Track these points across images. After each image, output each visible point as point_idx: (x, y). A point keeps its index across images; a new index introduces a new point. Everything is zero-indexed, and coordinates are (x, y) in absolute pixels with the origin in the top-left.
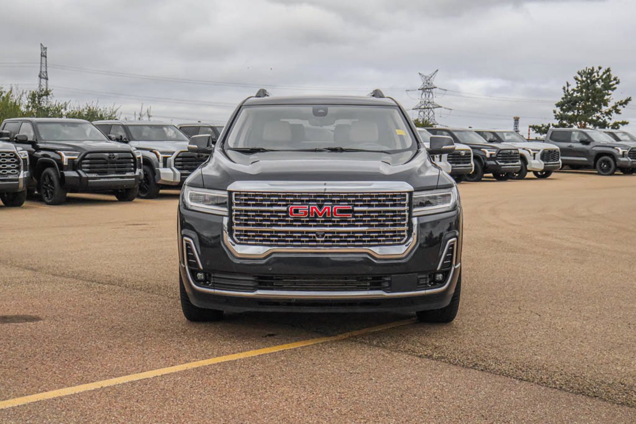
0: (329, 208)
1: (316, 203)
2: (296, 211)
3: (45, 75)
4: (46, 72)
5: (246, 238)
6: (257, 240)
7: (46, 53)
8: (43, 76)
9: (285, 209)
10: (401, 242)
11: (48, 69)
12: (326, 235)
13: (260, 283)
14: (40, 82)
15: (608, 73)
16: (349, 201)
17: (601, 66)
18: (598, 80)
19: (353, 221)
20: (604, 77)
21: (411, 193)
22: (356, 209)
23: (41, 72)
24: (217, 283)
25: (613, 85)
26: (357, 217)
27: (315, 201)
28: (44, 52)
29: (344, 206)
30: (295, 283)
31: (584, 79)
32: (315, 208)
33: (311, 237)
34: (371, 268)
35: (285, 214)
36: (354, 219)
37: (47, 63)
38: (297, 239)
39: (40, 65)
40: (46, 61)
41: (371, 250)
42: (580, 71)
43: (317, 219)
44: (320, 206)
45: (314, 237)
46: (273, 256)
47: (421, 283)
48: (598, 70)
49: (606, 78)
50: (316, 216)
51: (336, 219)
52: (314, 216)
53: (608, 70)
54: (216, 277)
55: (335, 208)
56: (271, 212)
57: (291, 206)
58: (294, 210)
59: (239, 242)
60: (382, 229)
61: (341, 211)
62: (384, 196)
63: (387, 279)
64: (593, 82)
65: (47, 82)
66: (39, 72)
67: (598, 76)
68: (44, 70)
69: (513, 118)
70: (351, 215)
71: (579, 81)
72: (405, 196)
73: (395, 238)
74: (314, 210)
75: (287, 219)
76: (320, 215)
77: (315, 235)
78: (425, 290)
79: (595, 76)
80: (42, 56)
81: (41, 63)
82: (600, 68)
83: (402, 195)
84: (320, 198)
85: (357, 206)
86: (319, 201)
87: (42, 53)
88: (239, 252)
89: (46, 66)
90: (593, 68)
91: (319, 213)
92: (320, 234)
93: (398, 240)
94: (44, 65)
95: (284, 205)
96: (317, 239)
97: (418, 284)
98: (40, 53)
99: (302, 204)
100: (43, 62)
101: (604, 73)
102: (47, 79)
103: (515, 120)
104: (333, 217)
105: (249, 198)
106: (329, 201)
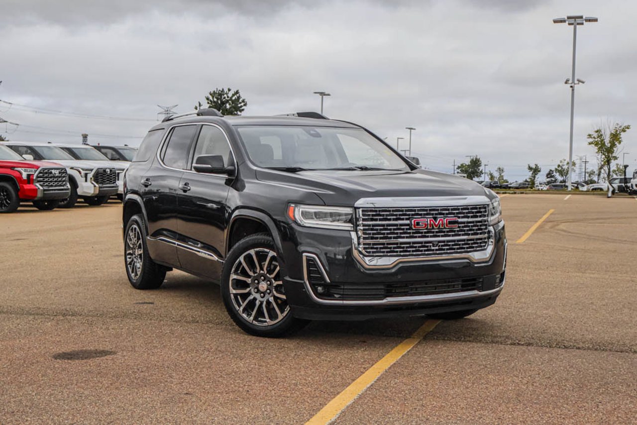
0: (442, 220)
1: (431, 216)
2: (418, 224)
5: (373, 250)
6: (384, 252)
12: (440, 244)
13: (389, 291)
15: (238, 95)
16: (454, 214)
17: (230, 88)
18: (227, 101)
19: (458, 231)
20: (234, 98)
21: (488, 205)
22: (460, 220)
24: (346, 294)
25: (241, 106)
26: (460, 227)
29: (451, 218)
31: (215, 100)
32: (432, 220)
33: (428, 246)
34: (471, 271)
35: (408, 227)
36: (458, 229)
38: (417, 249)
41: (469, 256)
42: (212, 92)
43: (434, 230)
44: (435, 219)
45: (430, 246)
46: (401, 265)
48: (228, 92)
49: (235, 99)
50: (433, 228)
51: (447, 230)
52: (431, 228)
53: (237, 92)
54: (346, 289)
55: (446, 220)
56: (396, 225)
57: (415, 219)
58: (417, 222)
59: (367, 254)
60: (476, 237)
61: (450, 223)
64: (223, 103)
67: (228, 97)
69: (81, 135)
70: (456, 225)
71: (211, 101)
72: (486, 208)
73: (482, 245)
74: (432, 222)
75: (409, 231)
76: (436, 226)
77: (431, 244)
79: (225, 98)
82: (229, 90)
83: (484, 207)
84: (434, 212)
86: (433, 214)
88: (369, 264)
90: (223, 90)
91: (435, 224)
92: (435, 243)
93: (484, 246)
95: (407, 219)
96: (433, 248)
99: (421, 218)
101: (233, 95)
103: (84, 138)
104: (445, 228)
105: (375, 213)
106: (440, 214)
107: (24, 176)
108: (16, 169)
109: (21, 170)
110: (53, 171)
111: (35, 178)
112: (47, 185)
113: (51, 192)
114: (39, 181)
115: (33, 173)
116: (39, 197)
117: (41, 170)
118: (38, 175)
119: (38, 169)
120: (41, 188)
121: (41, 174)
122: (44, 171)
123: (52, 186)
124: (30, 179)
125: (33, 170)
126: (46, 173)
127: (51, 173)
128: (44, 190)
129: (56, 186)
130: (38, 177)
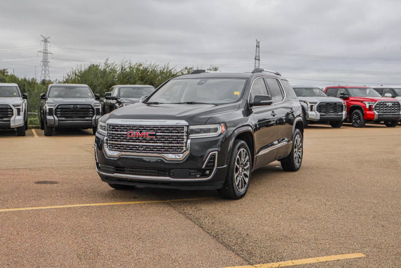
0: (144, 133)
1: (139, 131)
2: (130, 134)
3: (258, 57)
4: (259, 56)
5: (113, 147)
7: (259, 45)
8: (257, 59)
9: (126, 133)
10: (181, 152)
11: (260, 54)
12: (143, 147)
13: (117, 170)
14: (255, 62)
16: (154, 130)
19: (156, 140)
21: (188, 126)
22: (157, 134)
23: (256, 56)
26: (158, 138)
27: (139, 129)
28: (258, 44)
29: (151, 132)
30: (132, 171)
32: (138, 133)
33: (137, 148)
34: (163, 165)
35: (126, 136)
36: (156, 139)
37: (260, 51)
38: (131, 148)
39: (255, 52)
40: (259, 50)
41: (163, 155)
43: (140, 139)
44: (141, 132)
45: (138, 148)
46: (121, 156)
47: (192, 174)
51: (148, 139)
52: (138, 137)
55: (147, 133)
56: (121, 134)
59: (110, 149)
60: (170, 145)
61: (150, 135)
62: (172, 128)
63: (172, 171)
65: (259, 62)
66: (255, 56)
68: (257, 55)
70: (154, 137)
72: (184, 128)
73: (177, 150)
75: (127, 138)
76: (140, 136)
77: (138, 147)
78: (195, 178)
80: (257, 47)
81: (256, 51)
83: (182, 127)
84: (141, 128)
85: (158, 132)
86: (140, 129)
87: (257, 45)
88: (109, 154)
89: (259, 53)
91: (139, 135)
92: (141, 146)
93: (180, 151)
94: (258, 52)
95: (126, 131)
96: (140, 149)
97: (190, 175)
98: (256, 45)
99: (132, 131)
100: (257, 50)
102: (259, 60)
104: (146, 138)
105: (113, 127)
106: (145, 129)
107: (367, 106)
108: (364, 102)
109: (366, 103)
110: (387, 104)
111: (373, 107)
112: (382, 112)
113: (385, 116)
114: (376, 110)
115: (373, 105)
116: (376, 119)
117: (378, 103)
118: (376, 106)
119: (376, 102)
120: (377, 113)
121: (378, 105)
122: (380, 103)
123: (386, 112)
124: (370, 109)
125: (373, 102)
126: (382, 105)
127: (386, 105)
128: (379, 115)
129: (389, 112)
130: (376, 107)
